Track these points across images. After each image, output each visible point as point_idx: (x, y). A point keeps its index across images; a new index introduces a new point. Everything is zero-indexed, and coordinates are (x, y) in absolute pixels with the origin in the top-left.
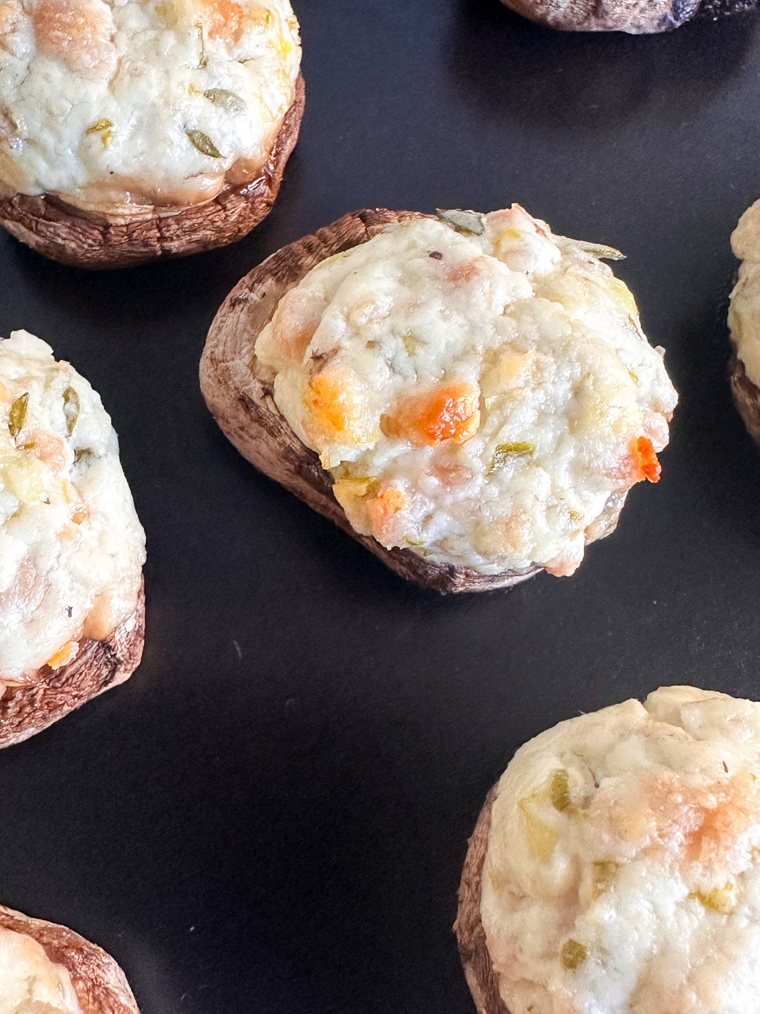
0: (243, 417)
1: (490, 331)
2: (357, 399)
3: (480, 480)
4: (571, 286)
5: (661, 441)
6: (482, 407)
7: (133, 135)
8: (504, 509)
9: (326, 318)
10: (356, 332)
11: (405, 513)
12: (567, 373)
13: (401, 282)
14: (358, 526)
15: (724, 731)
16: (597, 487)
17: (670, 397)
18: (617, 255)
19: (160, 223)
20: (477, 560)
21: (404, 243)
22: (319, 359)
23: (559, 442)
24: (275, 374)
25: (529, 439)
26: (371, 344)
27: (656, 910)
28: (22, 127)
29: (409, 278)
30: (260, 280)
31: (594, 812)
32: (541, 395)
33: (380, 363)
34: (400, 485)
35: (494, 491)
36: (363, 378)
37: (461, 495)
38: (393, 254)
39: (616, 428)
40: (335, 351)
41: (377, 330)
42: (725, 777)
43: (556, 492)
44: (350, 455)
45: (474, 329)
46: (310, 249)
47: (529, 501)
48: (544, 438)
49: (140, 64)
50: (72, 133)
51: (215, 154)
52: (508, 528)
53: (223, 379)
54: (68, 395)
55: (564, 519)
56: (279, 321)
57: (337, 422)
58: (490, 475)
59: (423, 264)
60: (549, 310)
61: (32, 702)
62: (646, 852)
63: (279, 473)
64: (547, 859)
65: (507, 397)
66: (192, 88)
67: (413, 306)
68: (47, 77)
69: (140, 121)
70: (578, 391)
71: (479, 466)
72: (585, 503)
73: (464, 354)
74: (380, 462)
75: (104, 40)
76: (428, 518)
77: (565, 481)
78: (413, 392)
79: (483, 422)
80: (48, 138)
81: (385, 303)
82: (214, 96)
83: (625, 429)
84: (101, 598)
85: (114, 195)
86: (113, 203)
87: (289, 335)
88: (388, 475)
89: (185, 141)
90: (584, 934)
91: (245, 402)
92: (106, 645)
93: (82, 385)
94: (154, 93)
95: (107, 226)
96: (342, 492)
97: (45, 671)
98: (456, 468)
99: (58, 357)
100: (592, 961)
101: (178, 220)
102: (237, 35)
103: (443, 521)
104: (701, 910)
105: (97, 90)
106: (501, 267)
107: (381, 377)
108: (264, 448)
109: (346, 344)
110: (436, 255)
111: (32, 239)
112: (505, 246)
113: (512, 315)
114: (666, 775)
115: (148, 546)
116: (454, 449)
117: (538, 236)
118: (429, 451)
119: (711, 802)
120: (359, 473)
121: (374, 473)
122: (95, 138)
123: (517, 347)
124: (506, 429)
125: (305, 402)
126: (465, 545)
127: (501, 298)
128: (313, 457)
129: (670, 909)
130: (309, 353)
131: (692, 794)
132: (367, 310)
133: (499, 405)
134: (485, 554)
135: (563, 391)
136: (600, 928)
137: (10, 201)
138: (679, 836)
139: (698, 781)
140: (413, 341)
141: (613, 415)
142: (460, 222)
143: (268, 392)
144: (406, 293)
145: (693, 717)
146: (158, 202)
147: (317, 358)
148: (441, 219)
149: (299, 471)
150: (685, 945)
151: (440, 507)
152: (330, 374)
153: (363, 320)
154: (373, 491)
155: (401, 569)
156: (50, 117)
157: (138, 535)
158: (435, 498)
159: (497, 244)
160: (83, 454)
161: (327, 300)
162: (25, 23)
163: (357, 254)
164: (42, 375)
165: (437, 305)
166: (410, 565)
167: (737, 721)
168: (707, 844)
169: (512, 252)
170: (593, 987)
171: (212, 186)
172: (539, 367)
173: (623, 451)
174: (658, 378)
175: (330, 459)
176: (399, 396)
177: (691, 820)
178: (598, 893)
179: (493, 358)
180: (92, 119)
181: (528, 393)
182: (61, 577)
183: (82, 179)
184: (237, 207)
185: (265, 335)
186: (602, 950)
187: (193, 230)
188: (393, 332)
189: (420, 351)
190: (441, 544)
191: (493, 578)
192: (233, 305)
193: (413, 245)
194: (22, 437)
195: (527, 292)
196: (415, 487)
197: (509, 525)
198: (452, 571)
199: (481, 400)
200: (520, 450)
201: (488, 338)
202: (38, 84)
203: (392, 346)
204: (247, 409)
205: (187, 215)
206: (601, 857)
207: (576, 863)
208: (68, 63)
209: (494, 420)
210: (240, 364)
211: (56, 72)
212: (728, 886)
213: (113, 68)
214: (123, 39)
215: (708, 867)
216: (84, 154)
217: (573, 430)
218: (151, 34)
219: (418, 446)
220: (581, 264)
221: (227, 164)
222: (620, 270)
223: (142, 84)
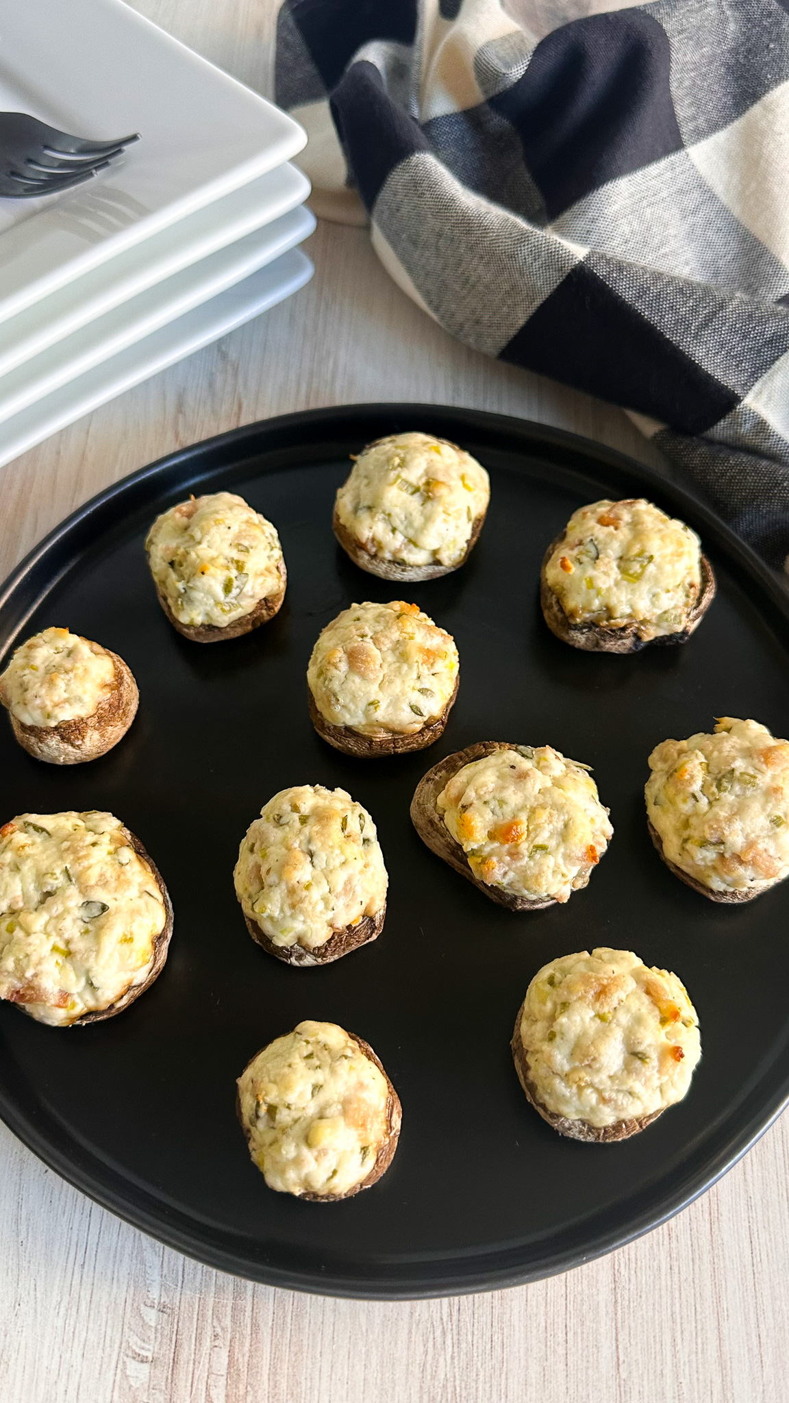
0: (430, 829)
1: (533, 800)
2: (479, 824)
3: (526, 859)
4: (568, 783)
5: (602, 848)
6: (528, 830)
7: (388, 706)
8: (536, 871)
9: (467, 791)
10: (479, 797)
11: (496, 870)
12: (562, 818)
13: (498, 777)
14: (477, 876)
15: (617, 962)
16: (574, 864)
17: (610, 830)
18: (590, 768)
19: (394, 741)
20: (525, 892)
21: (500, 761)
22: (465, 808)
23: (558, 845)
24: (445, 811)
25: (546, 843)
26: (485, 803)
27: (582, 1020)
28: (341, 700)
29: (501, 777)
30: (440, 771)
31: (563, 985)
32: (551, 826)
33: (488, 811)
34: (495, 859)
35: (532, 863)
36: (482, 816)
37: (519, 864)
38: (496, 765)
39: (581, 841)
40: (471, 805)
41: (487, 797)
42: (613, 976)
43: (557, 865)
44: (475, 847)
45: (526, 798)
46: (461, 758)
47: (545, 868)
48: (552, 844)
49: (392, 677)
50: (362, 705)
51: (422, 715)
52: (537, 880)
53: (423, 812)
54: (361, 816)
55: (559, 876)
56: (448, 790)
57: (471, 833)
58: (530, 857)
59: (508, 770)
60: (557, 792)
61: (341, 941)
62: (580, 999)
63: (443, 854)
64: (544, 1004)
65: (538, 826)
66: (413, 689)
67: (503, 788)
68: (353, 681)
69: (391, 700)
70: (566, 826)
71: (526, 853)
72: (569, 871)
73: (523, 808)
74: (487, 849)
75: (378, 667)
76: (505, 873)
77: (560, 861)
78: (501, 823)
79: (528, 836)
80: (352, 707)
81: (491, 786)
82: (423, 691)
83: (584, 841)
84: (372, 899)
85: (376, 729)
86: (375, 732)
87: (452, 796)
88: (490, 855)
89: (409, 709)
90: (556, 1028)
91: (431, 822)
92: (372, 920)
93: (365, 812)
94: (398, 691)
95: (372, 741)
96: (471, 862)
97: (349, 927)
98: (517, 853)
99: (354, 800)
100: (558, 1039)
101: (403, 740)
102: (432, 664)
103: (511, 875)
104: (598, 1021)
105: (374, 688)
106: (539, 773)
107: (489, 816)
108: (438, 843)
109: (475, 802)
110: (513, 767)
111: (336, 744)
112: (541, 764)
113: (543, 794)
114: (590, 973)
115: (389, 880)
116: (517, 846)
117: (557, 761)
118: (507, 846)
119: (605, 982)
120: (478, 854)
121: (484, 854)
122: (372, 707)
123: (543, 807)
124: (537, 839)
125: (458, 824)
126: (519, 885)
127: (538, 786)
128: (460, 847)
129: (587, 1019)
130: (460, 805)
131: (598, 979)
132: (484, 789)
133: (535, 830)
134: (528, 889)
135: (560, 825)
136: (562, 1025)
137: (329, 728)
138: (592, 993)
139: (602, 975)
140: (502, 802)
141: (579, 835)
142: (524, 752)
143: (442, 819)
144: (500, 782)
145: (605, 957)
146: (394, 732)
147: (463, 807)
148: (516, 750)
149: (453, 853)
150: (591, 1032)
151: (510, 869)
152: (469, 814)
153: (482, 793)
154: (484, 861)
155: (493, 897)
156: (354, 698)
157: (385, 876)
158: (508, 865)
159: (538, 763)
160: (366, 841)
161: (468, 783)
162: (344, 657)
163: (482, 763)
164: (350, 808)
165: (512, 788)
166: (498, 895)
167: (622, 958)
168: (602, 996)
169: (545, 767)
170: (558, 1047)
171: (418, 727)
172: (551, 815)
173: (584, 850)
174: (604, 821)
175: (467, 848)
176: (495, 824)
177: (598, 989)
178: (561, 1013)
179: (533, 811)
180: (371, 700)
181: (546, 825)
182: (358, 889)
183: (364, 722)
184: (428, 735)
185: (442, 795)
186: (562, 1034)
187: (409, 744)
188: (494, 798)
189: (504, 807)
190: (510, 884)
191: (534, 902)
192: (428, 780)
193: (504, 762)
194: (346, 833)
195: (549, 784)
196: (500, 861)
197: (537, 877)
198: (516, 898)
199: (528, 826)
200: (542, 848)
201: (532, 802)
202: (350, 685)
203: (493, 804)
204: (432, 825)
205: (406, 738)
206: (563, 1001)
207: (555, 1004)
208: (363, 677)
209: (532, 835)
210: (430, 806)
211: (357, 680)
212: (609, 1012)
213: (381, 678)
214: (385, 666)
215: (602, 1004)
216: (366, 713)
217: (564, 841)
218: (397, 665)
219: (502, 844)
220: (574, 772)
221: (425, 719)
222: (591, 774)
223: (393, 686)
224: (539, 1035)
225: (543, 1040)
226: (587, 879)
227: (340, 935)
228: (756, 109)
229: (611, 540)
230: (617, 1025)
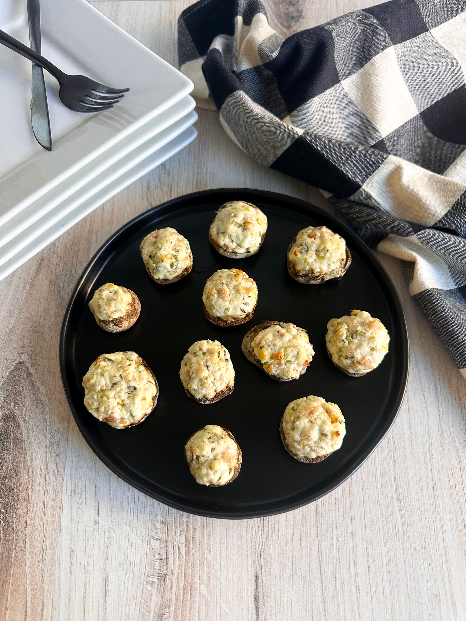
0: (249, 354)
1: (286, 344)
2: (267, 354)
3: (284, 365)
4: (298, 337)
5: (311, 360)
6: (284, 355)
7: (233, 310)
8: (287, 370)
9: (262, 341)
10: (266, 344)
11: (273, 370)
12: (296, 350)
13: (273, 336)
14: (266, 371)
15: (316, 401)
16: (301, 367)
17: (313, 353)
18: (306, 331)
19: (235, 322)
20: (284, 377)
21: (274, 329)
22: (261, 348)
23: (295, 360)
24: (254, 348)
25: (291, 360)
26: (269, 346)
27: (304, 423)
28: (215, 308)
29: (274, 336)
30: (252, 333)
31: (297, 410)
32: (292, 354)
33: (270, 349)
34: (272, 366)
35: (286, 367)
36: (267, 351)
37: (281, 368)
38: (272, 331)
39: (303, 359)
40: (264, 347)
41: (269, 344)
42: (315, 407)
43: (295, 367)
44: (265, 361)
45: (283, 344)
46: (259, 328)
47: (290, 369)
48: (293, 360)
49: (234, 299)
50: (223, 310)
51: (245, 312)
52: (288, 373)
53: (246, 348)
54: (224, 351)
55: (296, 371)
56: (255, 341)
57: (264, 357)
58: (285, 365)
59: (276, 333)
60: (294, 341)
61: (219, 396)
62: (303, 415)
63: (254, 362)
64: (291, 417)
65: (288, 354)
66: (242, 303)
67: (275, 340)
68: (220, 301)
69: (234, 308)
70: (298, 353)
71: (284, 363)
72: (299, 369)
73: (282, 347)
74: (270, 362)
75: (228, 296)
76: (276, 371)
77: (296, 366)
78: (274, 353)
79: (284, 357)
80: (219, 310)
81: (271, 339)
82: (245, 304)
83: (304, 359)
84: (230, 381)
85: (228, 318)
86: (228, 319)
87: (257, 343)
88: (271, 364)
89: (240, 311)
90: (295, 426)
91: (249, 352)
92: (230, 388)
93: (226, 349)
94: (236, 304)
95: (227, 322)
96: (264, 367)
97: (222, 391)
98: (281, 364)
99: (222, 345)
100: (296, 430)
101: (238, 321)
102: (248, 293)
103: (278, 371)
104: (310, 423)
105: (227, 303)
106: (288, 334)
107: (270, 351)
108: (252, 359)
109: (265, 345)
110: (278, 332)
111: (214, 323)
112: (289, 330)
113: (289, 342)
114: (307, 406)
115: (235, 373)
116: (280, 361)
117: (294, 329)
118: (277, 361)
119: (312, 409)
120: (267, 364)
121: (269, 364)
122: (227, 310)
123: (289, 347)
124: (288, 358)
125: (259, 354)
126: (281, 375)
127: (287, 339)
128: (260, 361)
129: (306, 423)
130: (260, 347)
131: (310, 408)
132: (268, 341)
133: (287, 355)
134: (284, 376)
135: (296, 353)
136: (297, 425)
137: (211, 317)
138: (308, 413)
139: (311, 407)
140: (275, 345)
141: (303, 357)
142: (282, 326)
143: (253, 351)
144: (274, 338)
145: (312, 399)
146: (235, 319)
147: (261, 347)
148: (279, 325)
149: (257, 362)
150: (308, 427)
151: (278, 369)
152: (263, 350)
153: (268, 342)
154: (269, 366)
155: (272, 378)
156: (220, 307)
157: (234, 372)
158: (277, 368)
159: (287, 330)
160: (227, 360)
161: (262, 338)
162: (216, 292)
163: (267, 330)
164: (220, 348)
165: (278, 340)
166: (274, 377)
167: (318, 400)
168: (311, 414)
169: (290, 331)
170: (296, 432)
171: (244, 316)
172: (292, 350)
173: (304, 362)
174: (311, 350)
175: (263, 362)
176: (272, 353)
177: (309, 412)
178: (297, 420)
179: (286, 348)
180: (227, 308)
181: (291, 353)
182: (225, 378)
183: (224, 316)
184: (247, 319)
185: (253, 343)
186: (297, 428)
187: (240, 322)
188: (272, 344)
189: (276, 347)
190: (278, 374)
191: (287, 379)
192: (248, 336)
193: (275, 330)
194: (220, 358)
195: (291, 338)
196: (274, 366)
197: (288, 372)
198: (280, 378)
199: (284, 354)
200: (290, 361)
201: (285, 345)
202: (219, 302)
203: (272, 346)
204: (250, 353)
205: (239, 320)
206: (297, 416)
207: (295, 417)
208: (223, 299)
209: (286, 357)
210: (249, 346)
211: (221, 300)
212: (314, 420)
213: (230, 300)
214: (231, 295)
215: (311, 417)
216: (225, 312)
217: (297, 359)
218: (236, 294)
219: (275, 360)
220: (300, 332)
221: (246, 314)
222: (306, 332)
223: (234, 302)
224: (289, 428)
225: (290, 430)
226: (305, 370)
227: (218, 394)
228: (368, 65)
229: (313, 244)
230: (317, 424)
